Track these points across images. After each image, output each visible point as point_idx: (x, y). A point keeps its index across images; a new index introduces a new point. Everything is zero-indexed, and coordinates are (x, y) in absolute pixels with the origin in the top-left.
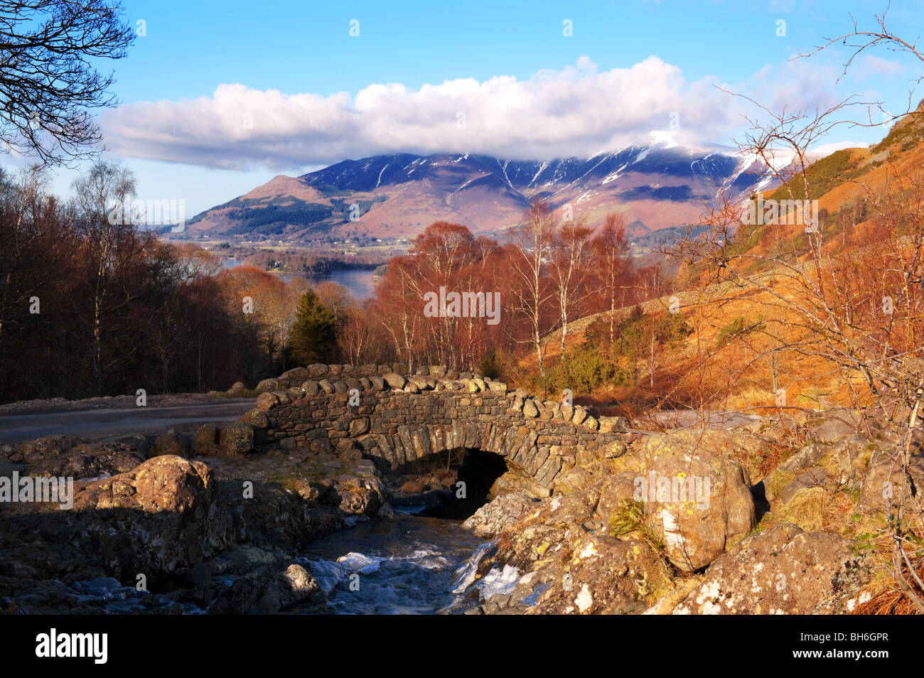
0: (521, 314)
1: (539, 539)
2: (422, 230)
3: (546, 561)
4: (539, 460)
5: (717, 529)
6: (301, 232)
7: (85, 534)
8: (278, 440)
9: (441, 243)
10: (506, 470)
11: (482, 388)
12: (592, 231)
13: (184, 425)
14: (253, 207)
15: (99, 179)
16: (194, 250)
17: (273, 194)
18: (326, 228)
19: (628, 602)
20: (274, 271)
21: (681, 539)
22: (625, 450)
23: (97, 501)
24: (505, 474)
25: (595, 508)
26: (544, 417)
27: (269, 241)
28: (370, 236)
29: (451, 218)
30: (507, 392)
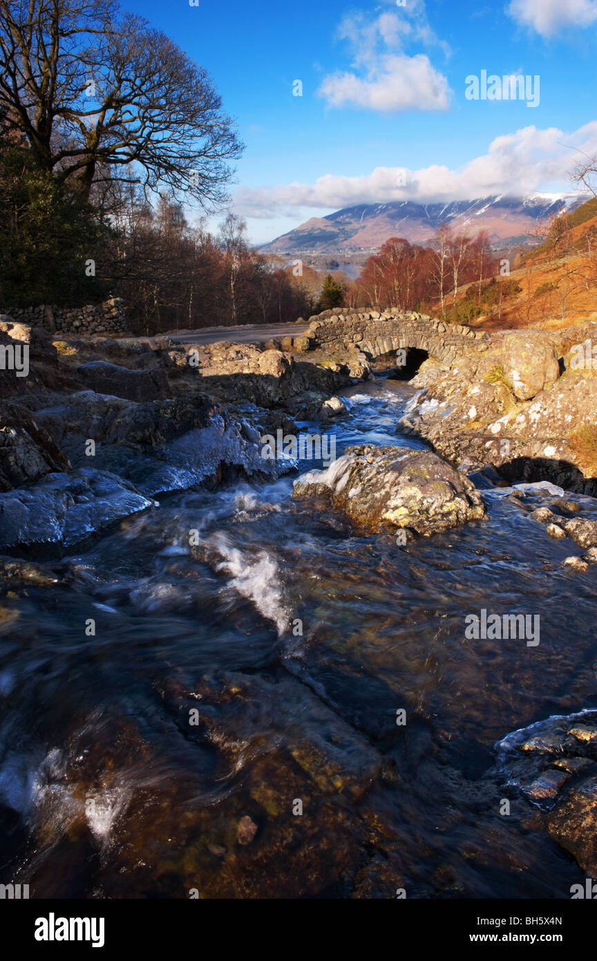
0: (434, 284)
1: (449, 387)
2: (384, 242)
3: (452, 396)
4: (445, 353)
5: (540, 379)
6: (324, 246)
7: (239, 385)
8: (319, 345)
9: (394, 249)
10: (428, 358)
11: (418, 318)
12: (472, 238)
13: (277, 338)
14: (301, 234)
15: (230, 223)
16: (274, 256)
17: (310, 227)
18: (336, 243)
19: (494, 414)
20: (312, 266)
21: (522, 384)
22: (488, 348)
23: (243, 370)
24: (428, 360)
25: (475, 373)
26: (448, 332)
27: (309, 251)
28: (357, 246)
29: (399, 235)
30: (430, 320)
